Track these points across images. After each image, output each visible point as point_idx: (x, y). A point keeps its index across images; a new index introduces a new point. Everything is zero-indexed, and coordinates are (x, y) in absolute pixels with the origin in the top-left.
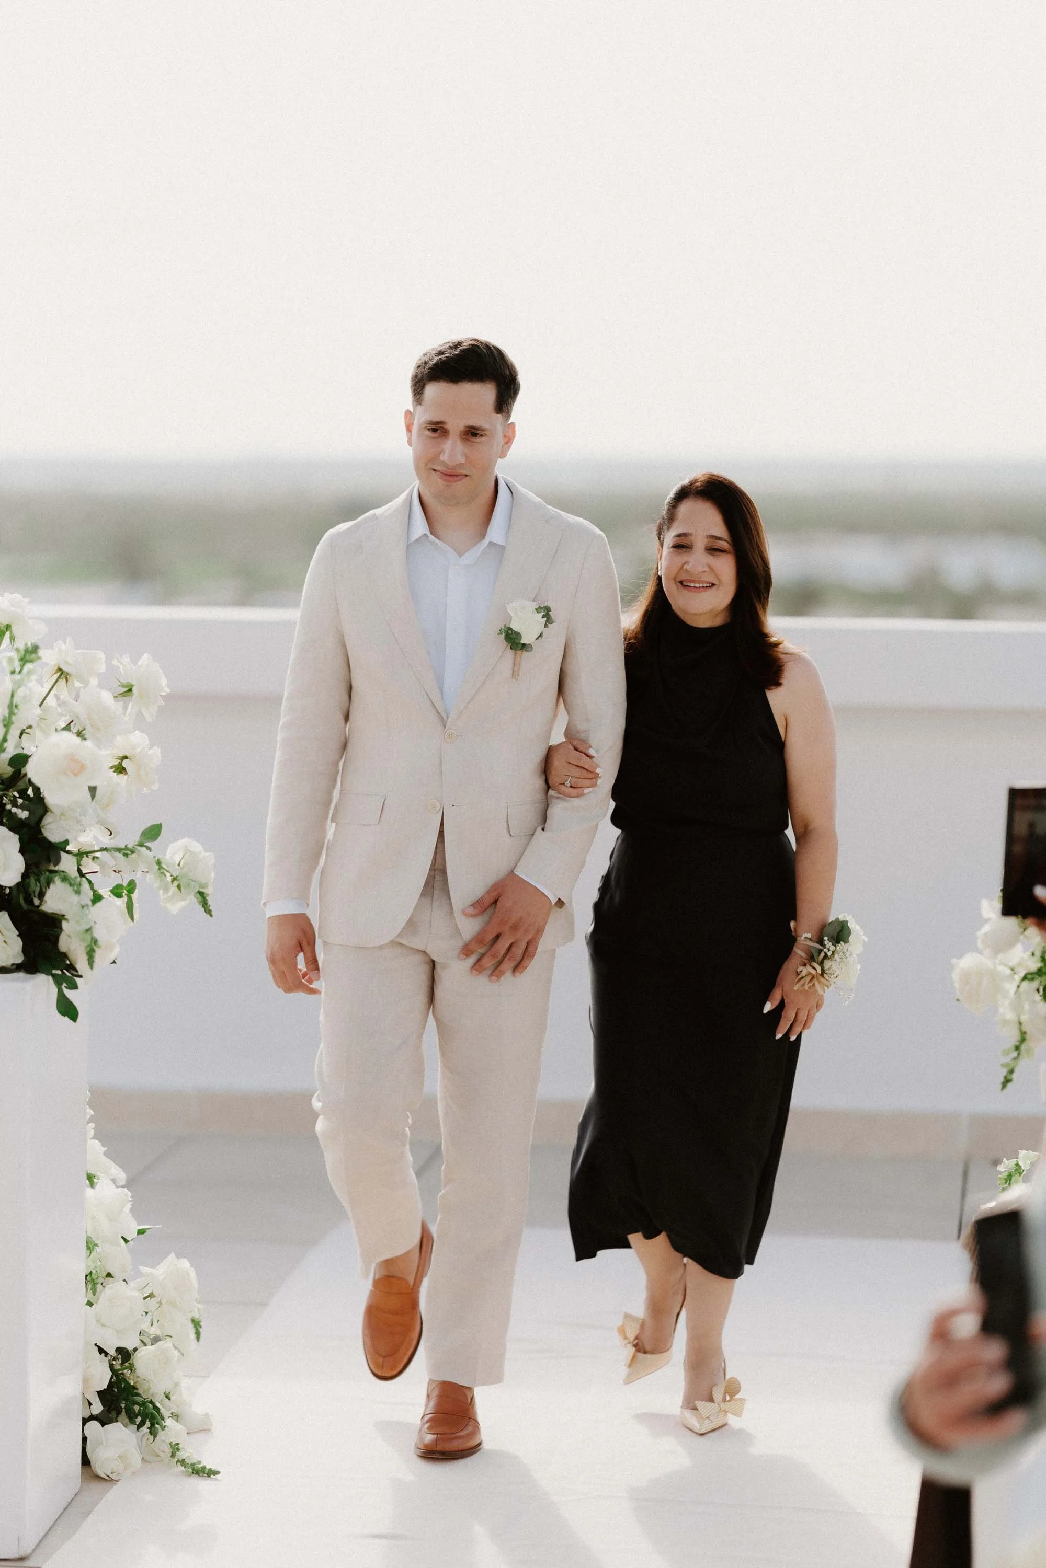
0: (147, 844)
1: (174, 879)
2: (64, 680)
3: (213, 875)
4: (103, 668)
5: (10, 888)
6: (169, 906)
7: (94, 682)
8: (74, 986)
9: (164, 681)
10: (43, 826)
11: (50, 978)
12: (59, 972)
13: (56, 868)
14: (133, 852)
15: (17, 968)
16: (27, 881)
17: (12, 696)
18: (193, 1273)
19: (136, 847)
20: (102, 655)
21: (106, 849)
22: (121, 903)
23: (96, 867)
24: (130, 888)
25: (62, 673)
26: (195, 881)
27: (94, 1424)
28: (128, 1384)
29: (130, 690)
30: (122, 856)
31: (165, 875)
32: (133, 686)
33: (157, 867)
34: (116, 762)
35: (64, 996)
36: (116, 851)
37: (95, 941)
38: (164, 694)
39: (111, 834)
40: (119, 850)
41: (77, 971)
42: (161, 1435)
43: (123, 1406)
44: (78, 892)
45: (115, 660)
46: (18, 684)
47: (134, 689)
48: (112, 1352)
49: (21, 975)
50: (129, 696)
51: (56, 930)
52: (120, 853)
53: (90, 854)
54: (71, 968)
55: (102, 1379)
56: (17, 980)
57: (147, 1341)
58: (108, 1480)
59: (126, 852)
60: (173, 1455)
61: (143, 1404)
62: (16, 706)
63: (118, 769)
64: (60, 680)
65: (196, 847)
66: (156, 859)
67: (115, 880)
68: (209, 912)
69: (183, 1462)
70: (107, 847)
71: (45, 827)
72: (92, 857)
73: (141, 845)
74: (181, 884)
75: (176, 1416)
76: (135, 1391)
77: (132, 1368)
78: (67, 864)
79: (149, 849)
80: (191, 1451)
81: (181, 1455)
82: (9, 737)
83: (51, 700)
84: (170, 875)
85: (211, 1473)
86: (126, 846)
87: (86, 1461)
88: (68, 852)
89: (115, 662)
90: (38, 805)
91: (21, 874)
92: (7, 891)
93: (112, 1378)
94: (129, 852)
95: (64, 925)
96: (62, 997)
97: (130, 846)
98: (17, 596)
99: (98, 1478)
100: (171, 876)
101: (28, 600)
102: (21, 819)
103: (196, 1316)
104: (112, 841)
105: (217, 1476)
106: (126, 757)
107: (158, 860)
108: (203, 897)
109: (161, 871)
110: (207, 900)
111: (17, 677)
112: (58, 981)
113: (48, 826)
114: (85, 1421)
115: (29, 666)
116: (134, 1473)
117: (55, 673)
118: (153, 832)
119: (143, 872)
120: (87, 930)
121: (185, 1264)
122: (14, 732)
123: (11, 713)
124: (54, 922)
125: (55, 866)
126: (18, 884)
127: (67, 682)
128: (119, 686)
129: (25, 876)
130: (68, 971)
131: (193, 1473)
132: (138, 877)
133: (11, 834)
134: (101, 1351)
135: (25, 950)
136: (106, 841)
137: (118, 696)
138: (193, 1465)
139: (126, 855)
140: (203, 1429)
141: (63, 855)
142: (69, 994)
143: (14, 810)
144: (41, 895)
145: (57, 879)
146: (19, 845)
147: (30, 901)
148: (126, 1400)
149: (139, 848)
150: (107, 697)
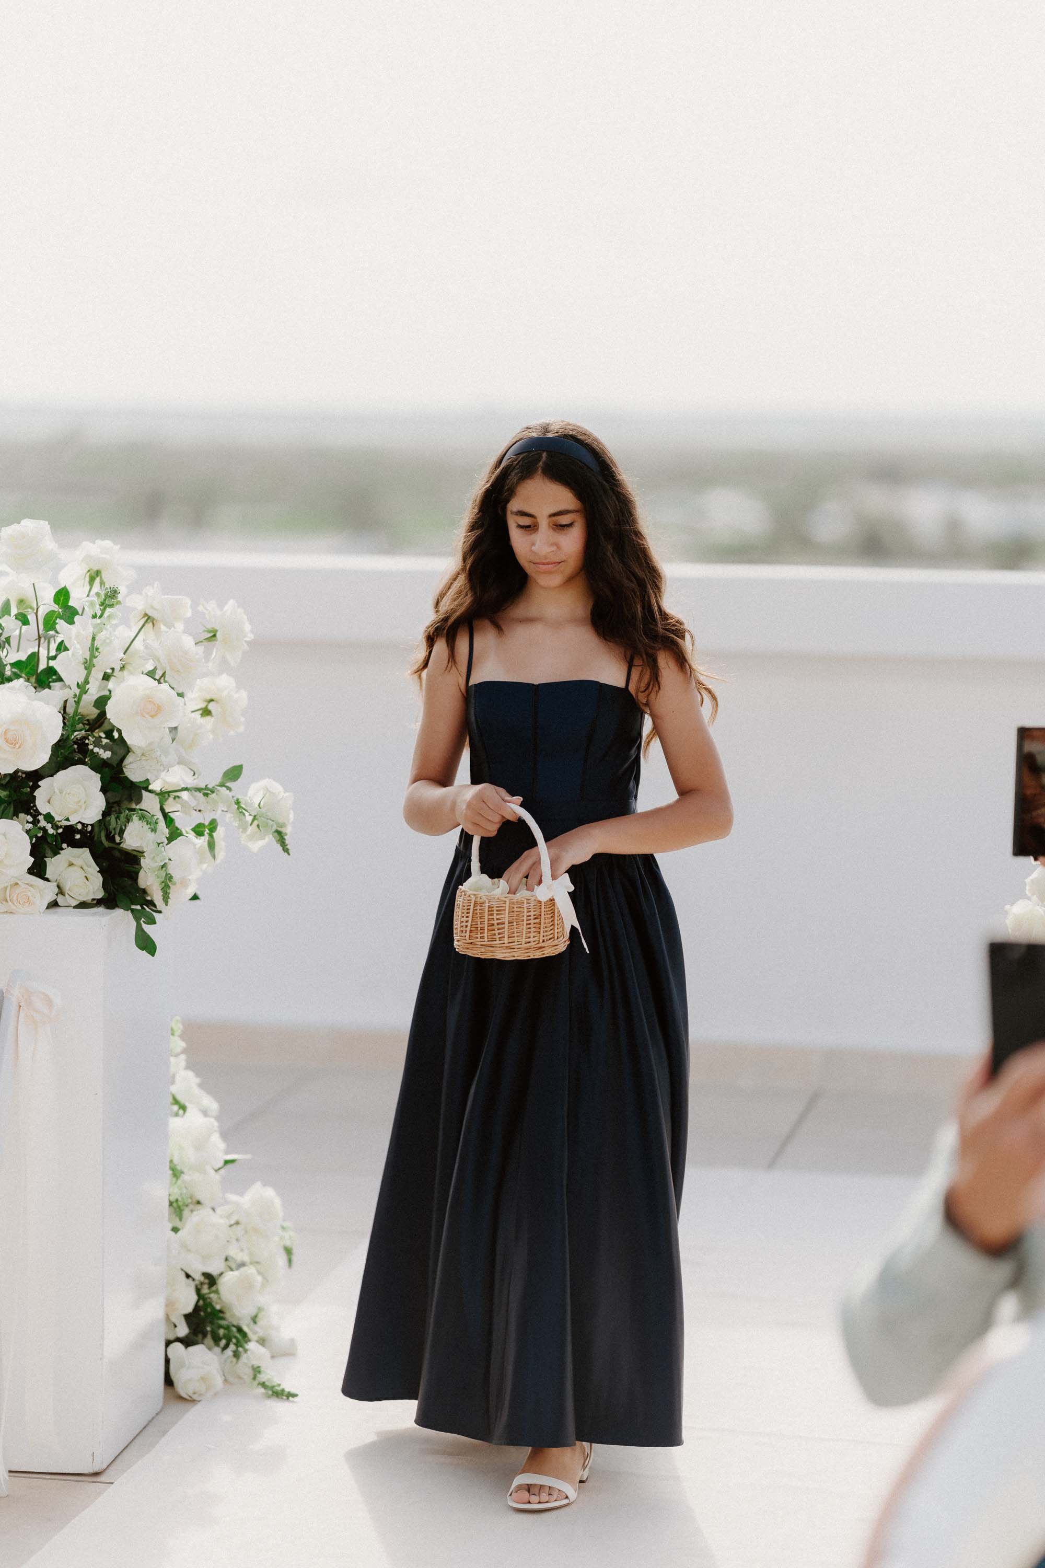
0: (228, 784)
1: (255, 818)
2: (151, 624)
3: (291, 816)
4: (189, 614)
5: (92, 825)
6: (250, 844)
7: (180, 626)
8: (152, 921)
9: (247, 627)
10: (125, 766)
11: (129, 912)
12: (139, 907)
13: (138, 807)
14: (213, 792)
15: (99, 903)
16: (108, 818)
17: (94, 639)
18: (278, 1202)
19: (216, 787)
20: (188, 602)
21: (186, 789)
22: (202, 842)
23: (178, 807)
24: (211, 826)
25: (149, 619)
26: (273, 821)
27: (178, 1346)
28: (213, 1308)
29: (214, 636)
30: (202, 795)
31: (244, 815)
32: (217, 631)
33: (237, 806)
34: (203, 705)
35: (143, 930)
36: (196, 791)
37: (169, 877)
38: (247, 639)
39: (194, 775)
40: (199, 790)
41: (155, 906)
42: (244, 1358)
43: (209, 1329)
44: (154, 830)
45: (201, 606)
46: (100, 628)
47: (218, 635)
48: (199, 1277)
49: (101, 910)
50: (214, 640)
51: (136, 866)
52: (200, 792)
53: (172, 794)
54: (151, 904)
55: (188, 1301)
56: (95, 914)
57: (234, 1266)
58: (189, 1401)
59: (206, 792)
60: (254, 1378)
61: (227, 1328)
62: (97, 649)
63: (205, 711)
64: (146, 624)
65: (277, 788)
66: (235, 798)
67: (197, 819)
68: (286, 850)
69: (263, 1385)
70: (189, 786)
71: (126, 767)
72: (173, 796)
73: (222, 785)
74: (260, 825)
75: (262, 1342)
76: (221, 1315)
77: (217, 1292)
78: (149, 803)
79: (229, 789)
80: (273, 1374)
81: (262, 1378)
82: (91, 680)
83: (138, 644)
84: (248, 814)
85: (291, 1395)
86: (206, 786)
87: (169, 1381)
88: (150, 791)
89: (201, 608)
90: (121, 747)
91: (101, 812)
92: (89, 828)
93: (198, 1301)
94: (209, 792)
95: (143, 861)
96: (139, 930)
97: (210, 786)
98: (108, 543)
99: (181, 1398)
100: (250, 815)
101: (119, 546)
102: (103, 759)
103: (288, 1243)
104: (195, 781)
105: (295, 1399)
106: (212, 700)
107: (238, 800)
108: (280, 837)
109: (240, 810)
110: (285, 839)
111: (98, 621)
112: (137, 916)
113: (130, 766)
114: (168, 1343)
115: (108, 611)
116: (215, 1394)
117: (143, 618)
118: (234, 773)
119: (223, 811)
120: (162, 867)
121: (270, 1192)
122: (97, 675)
123: (93, 656)
124: (133, 859)
125: (136, 805)
126: (99, 821)
127: (153, 627)
128: (205, 631)
129: (105, 814)
130: (148, 907)
131: (273, 1395)
132: (217, 815)
133: (93, 773)
134: (188, 1276)
135: (105, 886)
136: (190, 781)
137: (204, 641)
138: (273, 1387)
139: (206, 795)
140: (286, 1352)
141: (144, 793)
142: (147, 928)
143: (96, 750)
144: (122, 832)
145: (135, 818)
146: (100, 784)
147: (111, 838)
148: (212, 1323)
149: (219, 788)
150: (188, 642)
